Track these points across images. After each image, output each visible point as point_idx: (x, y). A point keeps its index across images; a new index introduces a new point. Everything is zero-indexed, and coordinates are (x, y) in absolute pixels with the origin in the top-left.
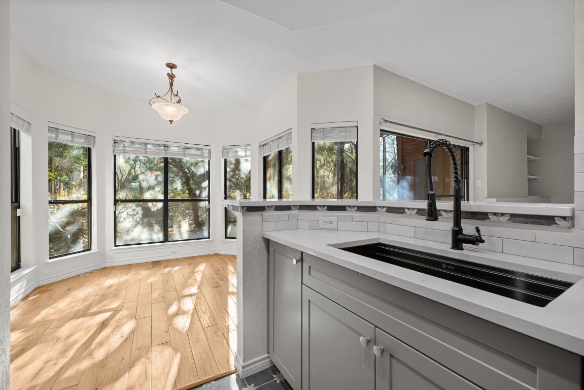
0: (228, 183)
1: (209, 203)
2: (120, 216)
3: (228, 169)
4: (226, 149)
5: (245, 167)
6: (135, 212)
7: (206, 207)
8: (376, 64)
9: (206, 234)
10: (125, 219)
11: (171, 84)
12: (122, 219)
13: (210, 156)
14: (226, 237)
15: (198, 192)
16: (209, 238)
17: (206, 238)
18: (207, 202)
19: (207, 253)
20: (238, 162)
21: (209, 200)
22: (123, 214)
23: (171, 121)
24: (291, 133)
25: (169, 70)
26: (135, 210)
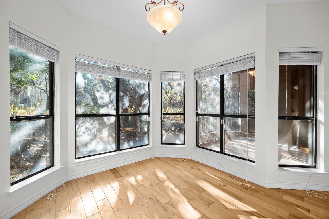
1: (149, 117)
2: (79, 131)
6: (93, 126)
7: (146, 120)
10: (84, 133)
12: (81, 133)
14: (162, 144)
16: (149, 145)
17: (147, 145)
19: (149, 157)
22: (82, 128)
26: (92, 124)
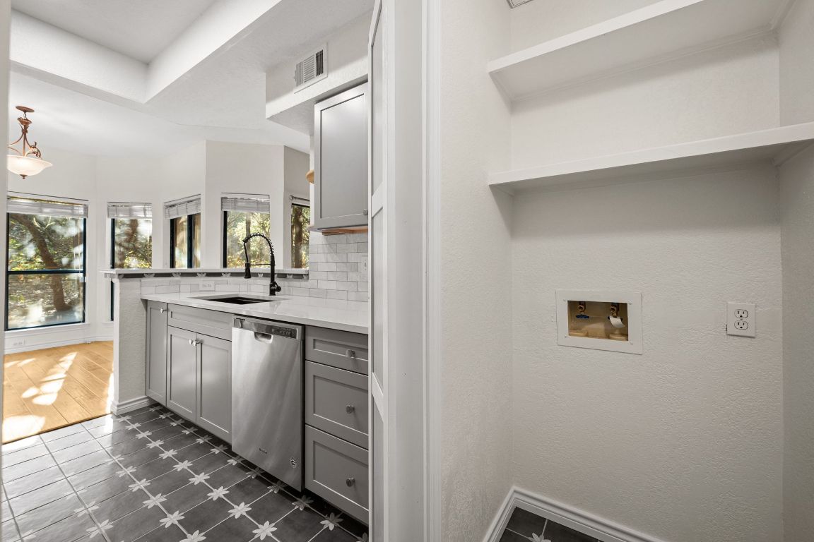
0: (117, 248)
1: (84, 275)
3: (117, 231)
4: (113, 207)
5: (145, 230)
7: (78, 281)
8: (288, 144)
9: (78, 316)
11: (25, 132)
13: (86, 213)
15: (65, 261)
16: (84, 321)
17: (79, 322)
18: (81, 275)
19: (81, 341)
20: (134, 224)
21: (84, 272)
23: (24, 176)
24: (200, 199)
25: (21, 114)
